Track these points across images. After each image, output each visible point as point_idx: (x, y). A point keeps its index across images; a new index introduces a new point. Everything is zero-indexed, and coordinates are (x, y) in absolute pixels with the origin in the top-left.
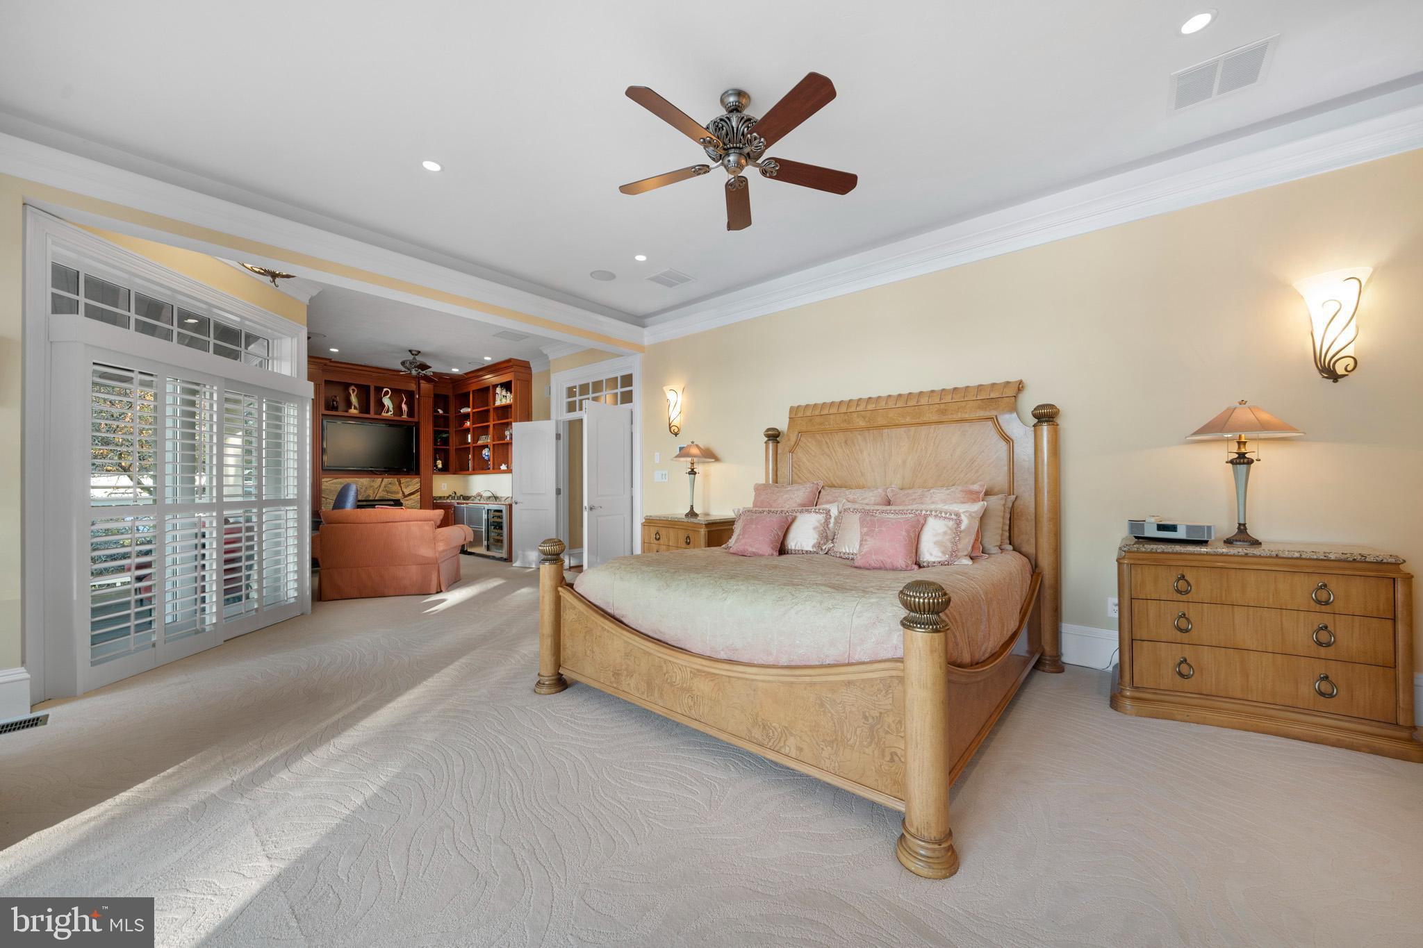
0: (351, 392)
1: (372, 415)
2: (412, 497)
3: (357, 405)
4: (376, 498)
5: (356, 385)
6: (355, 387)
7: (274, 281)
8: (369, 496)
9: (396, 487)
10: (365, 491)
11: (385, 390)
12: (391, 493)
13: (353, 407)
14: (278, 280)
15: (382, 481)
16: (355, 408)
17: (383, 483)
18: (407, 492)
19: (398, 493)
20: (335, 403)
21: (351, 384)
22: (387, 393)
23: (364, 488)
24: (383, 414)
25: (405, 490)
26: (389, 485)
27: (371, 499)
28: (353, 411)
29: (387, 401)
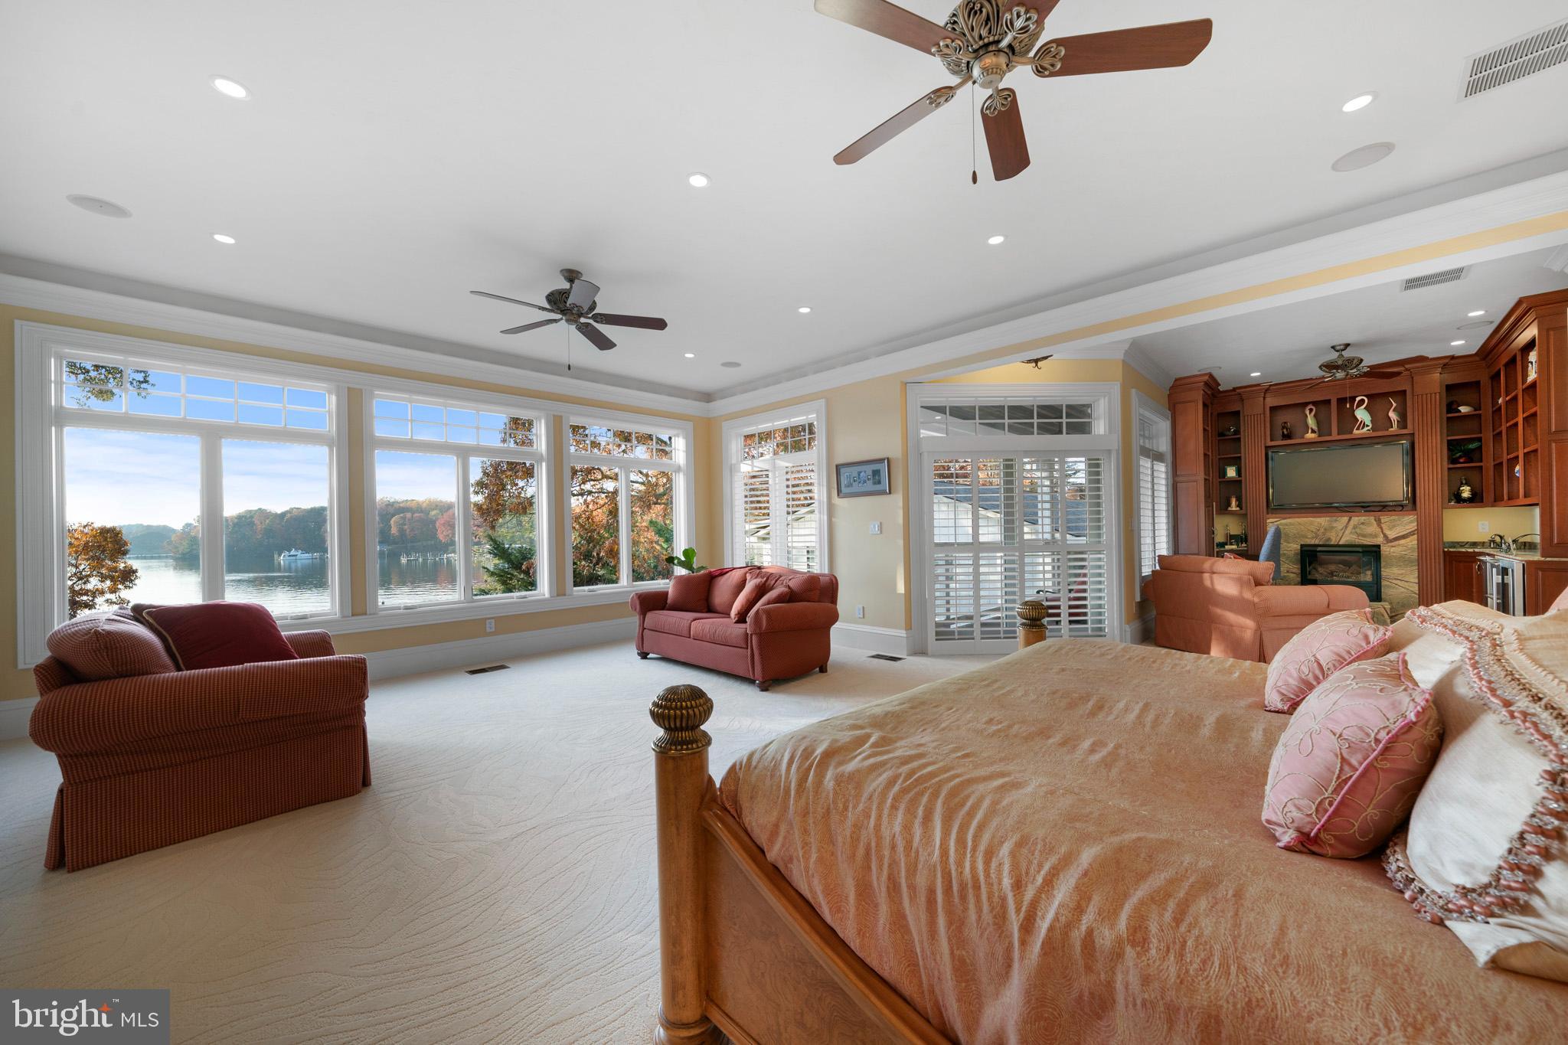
0: (1308, 412)
1: (1335, 436)
2: (1402, 542)
3: (1315, 428)
4: (1340, 543)
5: (1314, 403)
6: (1313, 405)
7: (1037, 365)
8: (1329, 539)
9: (1373, 528)
10: (1324, 534)
11: (1358, 399)
12: (1364, 536)
13: (1310, 431)
14: (1039, 364)
15: (1349, 520)
16: (1313, 431)
17: (1352, 523)
18: (1391, 534)
19: (1376, 536)
20: (1285, 430)
21: (1307, 404)
22: (1362, 402)
23: (1322, 530)
24: (1355, 431)
25: (1388, 533)
26: (1361, 526)
27: (1332, 543)
28: (1310, 436)
29: (1362, 414)
